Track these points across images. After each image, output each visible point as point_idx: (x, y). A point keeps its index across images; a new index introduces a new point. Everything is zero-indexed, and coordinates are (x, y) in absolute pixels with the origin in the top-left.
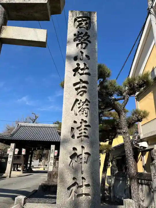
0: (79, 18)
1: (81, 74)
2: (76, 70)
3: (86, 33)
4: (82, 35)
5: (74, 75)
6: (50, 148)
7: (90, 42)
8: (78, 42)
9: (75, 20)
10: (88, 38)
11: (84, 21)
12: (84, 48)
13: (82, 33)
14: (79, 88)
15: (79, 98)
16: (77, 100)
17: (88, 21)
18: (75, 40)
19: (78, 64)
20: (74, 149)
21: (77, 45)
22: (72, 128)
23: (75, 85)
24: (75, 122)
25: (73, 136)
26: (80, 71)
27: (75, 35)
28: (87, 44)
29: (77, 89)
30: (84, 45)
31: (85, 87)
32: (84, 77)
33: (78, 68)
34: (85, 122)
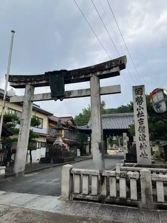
0: (137, 89)
1: (140, 116)
2: (138, 115)
3: (141, 97)
4: (139, 98)
5: (138, 117)
6: (122, 135)
7: (143, 101)
8: (138, 102)
9: (135, 91)
10: (142, 99)
11: (139, 90)
12: (141, 104)
13: (139, 97)
14: (140, 122)
15: (141, 126)
16: (140, 127)
17: (141, 91)
18: (136, 101)
19: (139, 112)
20: (141, 144)
21: (138, 103)
22: (139, 137)
23: (138, 121)
24: (140, 135)
25: (140, 140)
26: (140, 115)
27: (136, 98)
28: (142, 102)
29: (139, 122)
30: (140, 103)
31: (143, 121)
32: (142, 118)
33: (139, 114)
34: (144, 135)
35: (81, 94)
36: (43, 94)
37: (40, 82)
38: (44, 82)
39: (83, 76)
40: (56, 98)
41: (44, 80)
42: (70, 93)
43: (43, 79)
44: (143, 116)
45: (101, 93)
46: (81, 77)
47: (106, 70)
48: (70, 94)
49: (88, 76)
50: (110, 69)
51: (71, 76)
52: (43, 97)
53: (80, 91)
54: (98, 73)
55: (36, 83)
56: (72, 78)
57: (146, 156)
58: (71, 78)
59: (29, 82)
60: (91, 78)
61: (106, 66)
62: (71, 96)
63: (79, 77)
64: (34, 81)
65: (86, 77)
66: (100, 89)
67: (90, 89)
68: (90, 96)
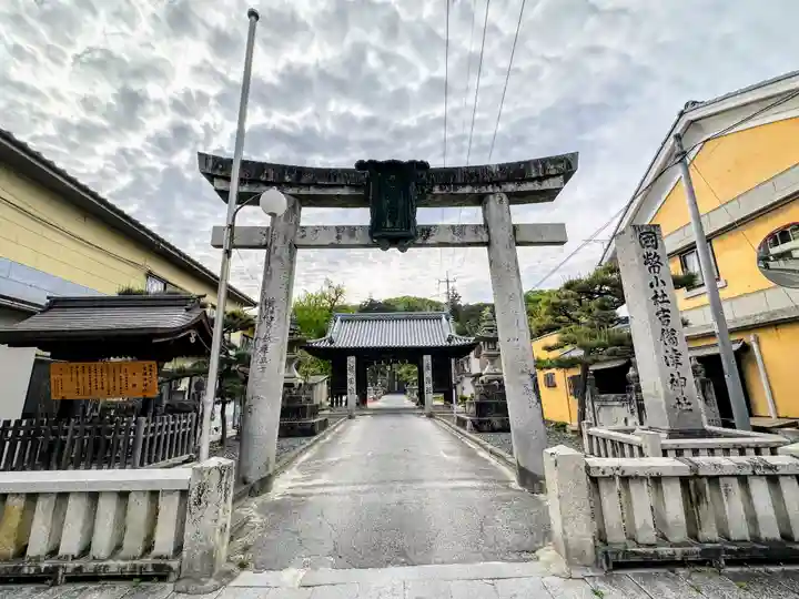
0: (643, 234)
1: (661, 303)
2: (654, 299)
3: (655, 253)
4: (651, 257)
5: (655, 304)
7: (662, 265)
8: (649, 266)
9: (640, 237)
10: (659, 259)
11: (649, 237)
12: (658, 273)
13: (651, 254)
14: (662, 317)
15: (665, 328)
16: (663, 330)
17: (654, 238)
18: (646, 264)
19: (656, 292)
20: (672, 375)
21: (650, 269)
22: (666, 358)
23: (657, 314)
24: (667, 351)
26: (659, 299)
27: (644, 256)
28: (659, 268)
29: (660, 319)
30: (657, 269)
31: (667, 316)
32: (665, 306)
33: (656, 296)
34: (675, 350)
35: (460, 238)
36: (338, 229)
37: (331, 192)
38: (344, 192)
39: (468, 190)
40: (385, 242)
41: (342, 186)
42: (427, 231)
43: (340, 181)
44: (668, 301)
45: (518, 239)
46: (462, 190)
47: (532, 180)
48: (428, 235)
49: (484, 190)
50: (540, 179)
51: (432, 186)
52: (338, 237)
53: (458, 230)
54: (511, 187)
55: (313, 191)
56: (436, 190)
57: (689, 407)
59: (290, 185)
60: (490, 198)
61: (530, 171)
63: (455, 189)
64: (308, 185)
65: (476, 191)
66: (515, 228)
67: (486, 226)
68: (487, 244)
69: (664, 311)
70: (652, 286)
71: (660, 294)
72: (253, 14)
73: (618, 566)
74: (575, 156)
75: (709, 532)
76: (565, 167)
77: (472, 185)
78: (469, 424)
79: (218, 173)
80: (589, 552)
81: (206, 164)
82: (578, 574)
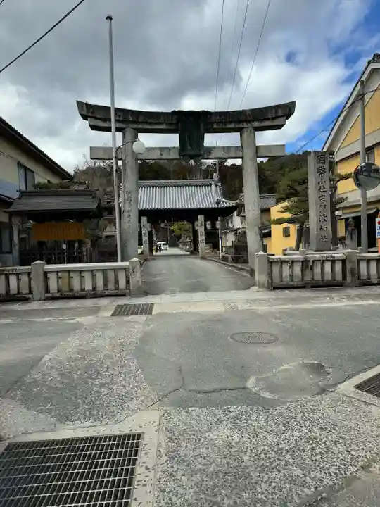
0: (319, 156)
4: (321, 168)
9: (317, 158)
11: (322, 158)
12: (323, 177)
14: (321, 199)
16: (321, 205)
20: (321, 226)
22: (319, 218)
24: (320, 215)
25: (320, 221)
30: (323, 175)
31: (324, 199)
32: (324, 194)
33: (320, 189)
34: (325, 215)
35: (228, 154)
36: (161, 149)
37: (156, 127)
38: (163, 127)
39: (232, 126)
40: (187, 157)
41: (162, 123)
42: (210, 150)
43: (161, 120)
44: (325, 191)
45: (259, 155)
46: (229, 126)
47: (268, 119)
48: (210, 153)
49: (241, 126)
50: (273, 119)
51: (213, 123)
52: (161, 155)
53: (226, 149)
54: (256, 124)
56: (215, 126)
57: (326, 240)
58: (212, 126)
59: (133, 122)
60: (245, 130)
61: (268, 114)
62: (210, 157)
63: (226, 125)
64: (143, 123)
65: (237, 126)
66: (257, 148)
67: (242, 147)
68: (242, 158)
69: (323, 196)
70: (319, 183)
71: (322, 187)
72: (109, 18)
73: (275, 288)
74: (294, 103)
75: (308, 278)
76: (287, 110)
77: (235, 122)
78: (230, 259)
79: (90, 115)
80: (266, 285)
81: (82, 110)
82: (261, 290)
